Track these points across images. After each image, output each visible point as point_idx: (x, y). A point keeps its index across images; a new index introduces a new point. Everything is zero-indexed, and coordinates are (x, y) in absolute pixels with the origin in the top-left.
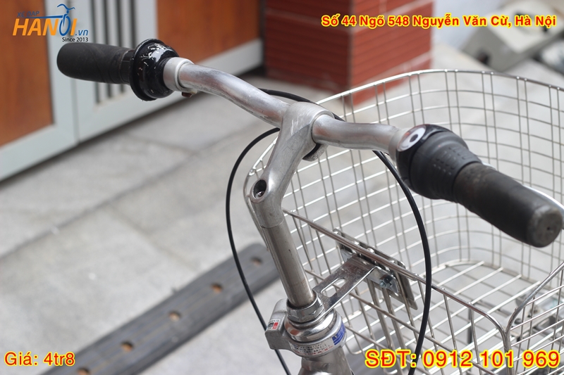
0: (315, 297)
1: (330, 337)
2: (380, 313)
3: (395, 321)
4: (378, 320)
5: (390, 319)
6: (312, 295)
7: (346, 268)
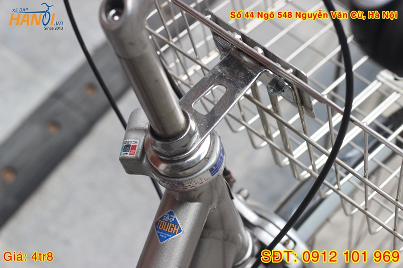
0: (187, 122)
1: (207, 170)
2: (262, 110)
3: (281, 124)
4: (258, 116)
5: (275, 120)
6: (182, 119)
7: (224, 69)
